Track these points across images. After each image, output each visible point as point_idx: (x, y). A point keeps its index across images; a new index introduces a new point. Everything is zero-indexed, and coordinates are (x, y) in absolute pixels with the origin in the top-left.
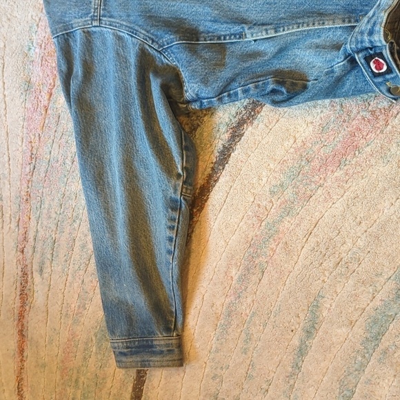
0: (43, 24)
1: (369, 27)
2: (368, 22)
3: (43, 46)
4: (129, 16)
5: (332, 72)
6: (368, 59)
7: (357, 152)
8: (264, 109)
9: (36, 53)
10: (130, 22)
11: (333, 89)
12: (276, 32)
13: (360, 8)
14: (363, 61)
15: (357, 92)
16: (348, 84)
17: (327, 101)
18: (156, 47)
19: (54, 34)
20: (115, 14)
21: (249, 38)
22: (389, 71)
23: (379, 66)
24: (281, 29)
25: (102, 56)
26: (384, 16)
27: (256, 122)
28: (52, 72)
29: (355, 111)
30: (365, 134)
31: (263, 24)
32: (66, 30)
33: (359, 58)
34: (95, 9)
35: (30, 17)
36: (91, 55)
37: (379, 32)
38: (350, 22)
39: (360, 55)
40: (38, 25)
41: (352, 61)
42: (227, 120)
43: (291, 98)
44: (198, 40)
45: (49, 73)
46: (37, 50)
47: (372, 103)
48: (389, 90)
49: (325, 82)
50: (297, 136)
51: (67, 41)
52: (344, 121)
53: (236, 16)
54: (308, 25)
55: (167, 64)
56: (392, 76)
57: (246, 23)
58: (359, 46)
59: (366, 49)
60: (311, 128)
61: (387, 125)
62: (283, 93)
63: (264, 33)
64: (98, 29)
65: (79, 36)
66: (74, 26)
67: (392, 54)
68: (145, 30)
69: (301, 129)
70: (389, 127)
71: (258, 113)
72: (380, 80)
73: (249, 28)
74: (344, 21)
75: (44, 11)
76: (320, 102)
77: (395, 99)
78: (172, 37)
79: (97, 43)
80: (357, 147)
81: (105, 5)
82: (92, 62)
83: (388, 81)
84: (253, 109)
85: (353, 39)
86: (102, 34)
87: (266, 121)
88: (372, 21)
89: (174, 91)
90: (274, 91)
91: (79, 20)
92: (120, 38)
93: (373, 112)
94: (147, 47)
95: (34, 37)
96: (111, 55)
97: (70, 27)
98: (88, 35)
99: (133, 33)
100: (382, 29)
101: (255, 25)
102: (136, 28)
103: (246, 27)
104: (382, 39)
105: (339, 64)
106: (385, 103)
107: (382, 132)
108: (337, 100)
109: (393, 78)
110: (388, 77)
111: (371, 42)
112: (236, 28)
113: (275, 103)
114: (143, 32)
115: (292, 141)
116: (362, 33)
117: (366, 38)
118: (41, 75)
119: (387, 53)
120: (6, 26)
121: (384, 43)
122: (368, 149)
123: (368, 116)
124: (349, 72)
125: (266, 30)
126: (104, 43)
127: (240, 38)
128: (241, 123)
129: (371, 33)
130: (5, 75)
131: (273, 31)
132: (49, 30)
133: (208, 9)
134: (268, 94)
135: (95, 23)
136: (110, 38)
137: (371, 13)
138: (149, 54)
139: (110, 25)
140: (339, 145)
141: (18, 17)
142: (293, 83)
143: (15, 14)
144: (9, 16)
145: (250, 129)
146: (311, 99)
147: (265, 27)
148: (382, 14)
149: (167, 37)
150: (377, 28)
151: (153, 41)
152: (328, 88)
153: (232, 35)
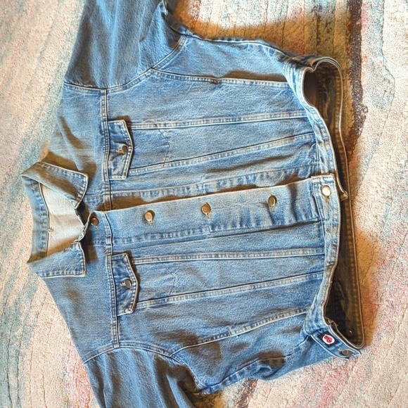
0: (73, 353)
1: (314, 317)
2: (313, 313)
3: (75, 371)
4: (141, 336)
5: (299, 349)
6: (320, 337)
7: (334, 401)
8: (258, 383)
9: (70, 377)
10: (143, 341)
11: (303, 360)
12: (252, 327)
13: (304, 301)
14: (317, 339)
15: (320, 358)
16: (312, 354)
17: (302, 369)
18: (167, 355)
19: (84, 361)
20: (130, 336)
21: (234, 334)
22: (337, 341)
23: (329, 340)
24: (255, 325)
25: (125, 369)
26: (321, 309)
27: (255, 394)
28: (86, 390)
29: (323, 372)
30: (335, 386)
31: (241, 323)
32: (93, 356)
33: (314, 337)
34: (114, 336)
35: (61, 350)
36: (116, 371)
37: (322, 319)
38: (300, 311)
39: (314, 335)
40: (68, 356)
41: (310, 339)
42: (233, 397)
43: (276, 372)
44: (197, 343)
45: (84, 391)
46: (71, 375)
47: (333, 363)
48: (341, 353)
49: (296, 357)
50: (288, 398)
51: (95, 364)
52: (318, 380)
53: (220, 320)
54: (273, 319)
55: (178, 365)
56: (340, 344)
57: (229, 325)
58: (312, 330)
59: (317, 331)
60: (296, 391)
61: (348, 377)
62: (269, 370)
63: (244, 329)
64: (118, 350)
65: (104, 358)
66: (99, 351)
67: (335, 330)
68: (157, 344)
69: (289, 393)
70: (350, 378)
71: (255, 386)
72: (333, 348)
73: (232, 328)
74: (296, 312)
75: (72, 344)
76: (297, 370)
77: (348, 358)
78: (178, 345)
79: (120, 360)
80: (333, 398)
81: (121, 332)
82: (118, 375)
83: (338, 348)
84: (250, 385)
85: (306, 326)
86: (122, 353)
87: (262, 392)
88: (315, 313)
89: (188, 385)
90: (262, 370)
91: (103, 346)
92: (137, 353)
93: (336, 370)
94: (161, 356)
95: (67, 365)
96: (133, 367)
97: (96, 352)
98: (112, 356)
99: (147, 348)
100: (323, 318)
101: (236, 324)
102: (149, 344)
103: (230, 327)
104: (325, 323)
105: (302, 343)
106: (342, 362)
107: (346, 382)
108: (308, 366)
109: (340, 346)
110: (337, 345)
111: (318, 326)
112: (223, 329)
113: (265, 378)
114: (155, 346)
115: (285, 403)
116: (311, 321)
117: (314, 324)
118: (77, 394)
119: (331, 331)
120: (43, 361)
121: (327, 325)
122: (341, 397)
123: (333, 373)
124: (311, 347)
125: (245, 327)
126: (125, 359)
127: (227, 335)
128: (244, 397)
129: (317, 321)
130: (47, 400)
131: (249, 327)
132: (79, 357)
133: (199, 320)
134: (258, 372)
135: (116, 346)
136: (130, 355)
137: (312, 306)
138: (163, 361)
139: (128, 345)
140: (320, 399)
141: (52, 352)
142: (274, 360)
143: (49, 350)
144: (44, 353)
145: (252, 400)
146: (290, 370)
147: (243, 325)
148: (320, 307)
149: (174, 346)
150: (319, 317)
151: (164, 351)
152: (299, 361)
153: (221, 334)
